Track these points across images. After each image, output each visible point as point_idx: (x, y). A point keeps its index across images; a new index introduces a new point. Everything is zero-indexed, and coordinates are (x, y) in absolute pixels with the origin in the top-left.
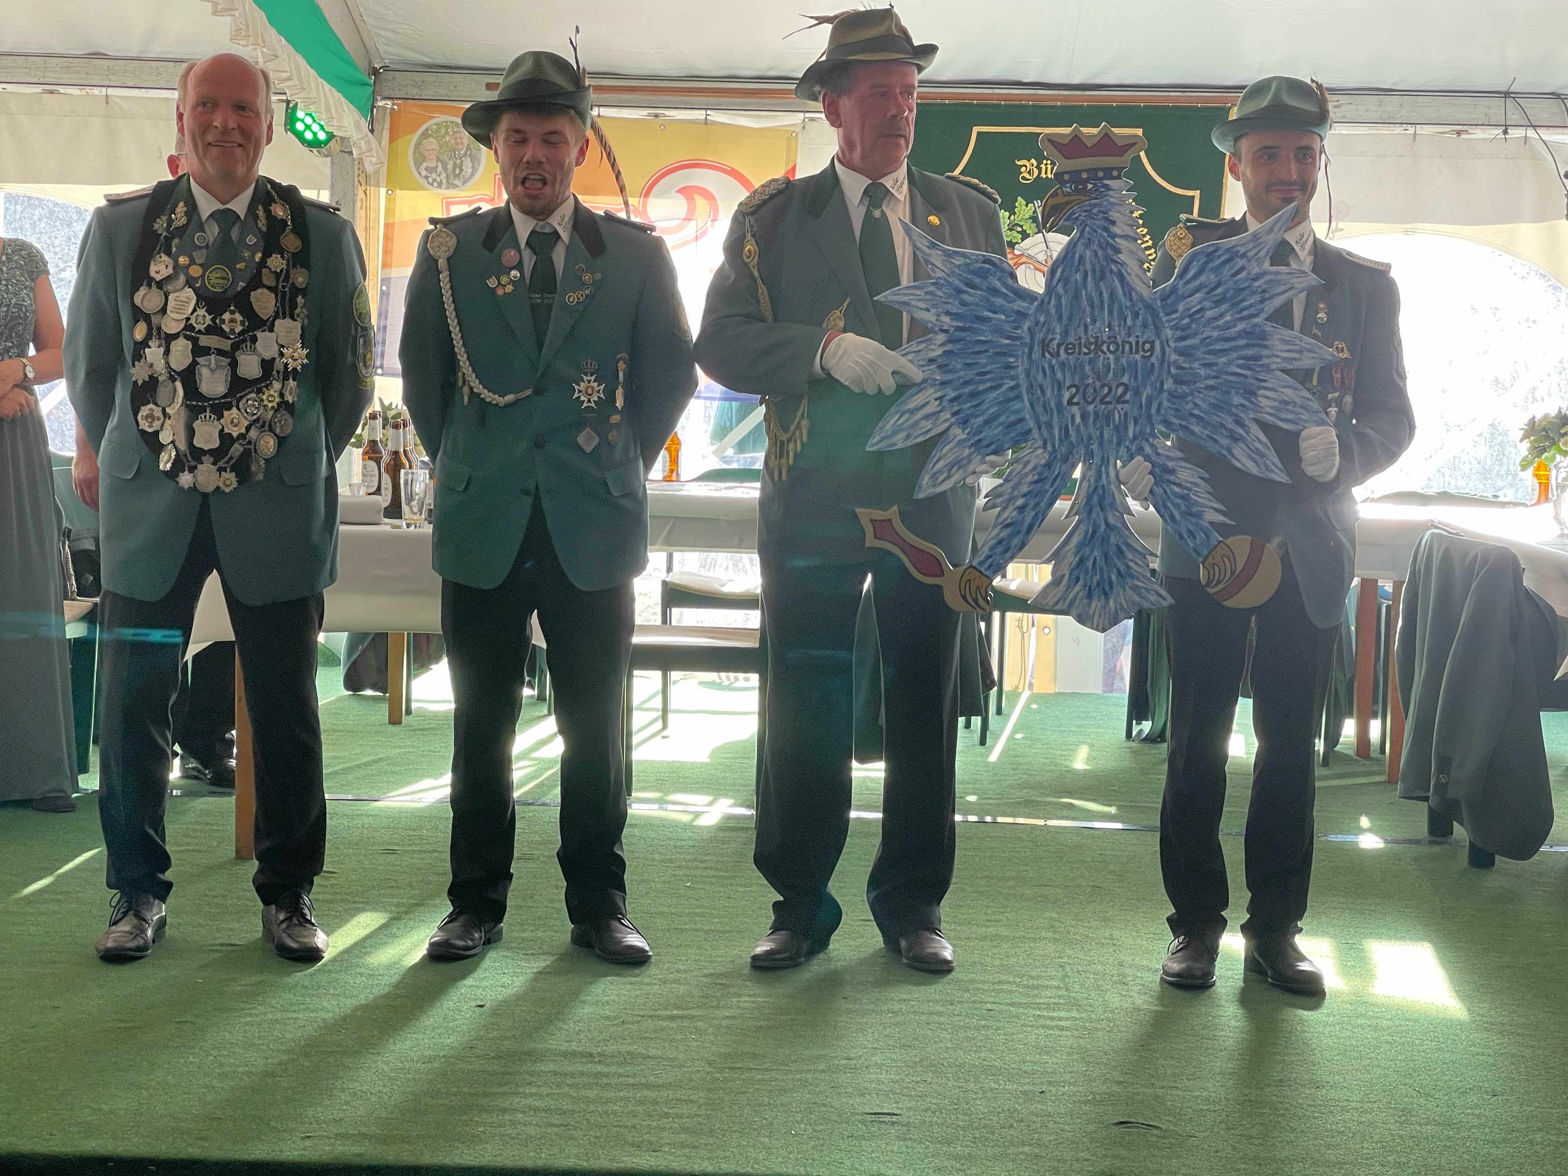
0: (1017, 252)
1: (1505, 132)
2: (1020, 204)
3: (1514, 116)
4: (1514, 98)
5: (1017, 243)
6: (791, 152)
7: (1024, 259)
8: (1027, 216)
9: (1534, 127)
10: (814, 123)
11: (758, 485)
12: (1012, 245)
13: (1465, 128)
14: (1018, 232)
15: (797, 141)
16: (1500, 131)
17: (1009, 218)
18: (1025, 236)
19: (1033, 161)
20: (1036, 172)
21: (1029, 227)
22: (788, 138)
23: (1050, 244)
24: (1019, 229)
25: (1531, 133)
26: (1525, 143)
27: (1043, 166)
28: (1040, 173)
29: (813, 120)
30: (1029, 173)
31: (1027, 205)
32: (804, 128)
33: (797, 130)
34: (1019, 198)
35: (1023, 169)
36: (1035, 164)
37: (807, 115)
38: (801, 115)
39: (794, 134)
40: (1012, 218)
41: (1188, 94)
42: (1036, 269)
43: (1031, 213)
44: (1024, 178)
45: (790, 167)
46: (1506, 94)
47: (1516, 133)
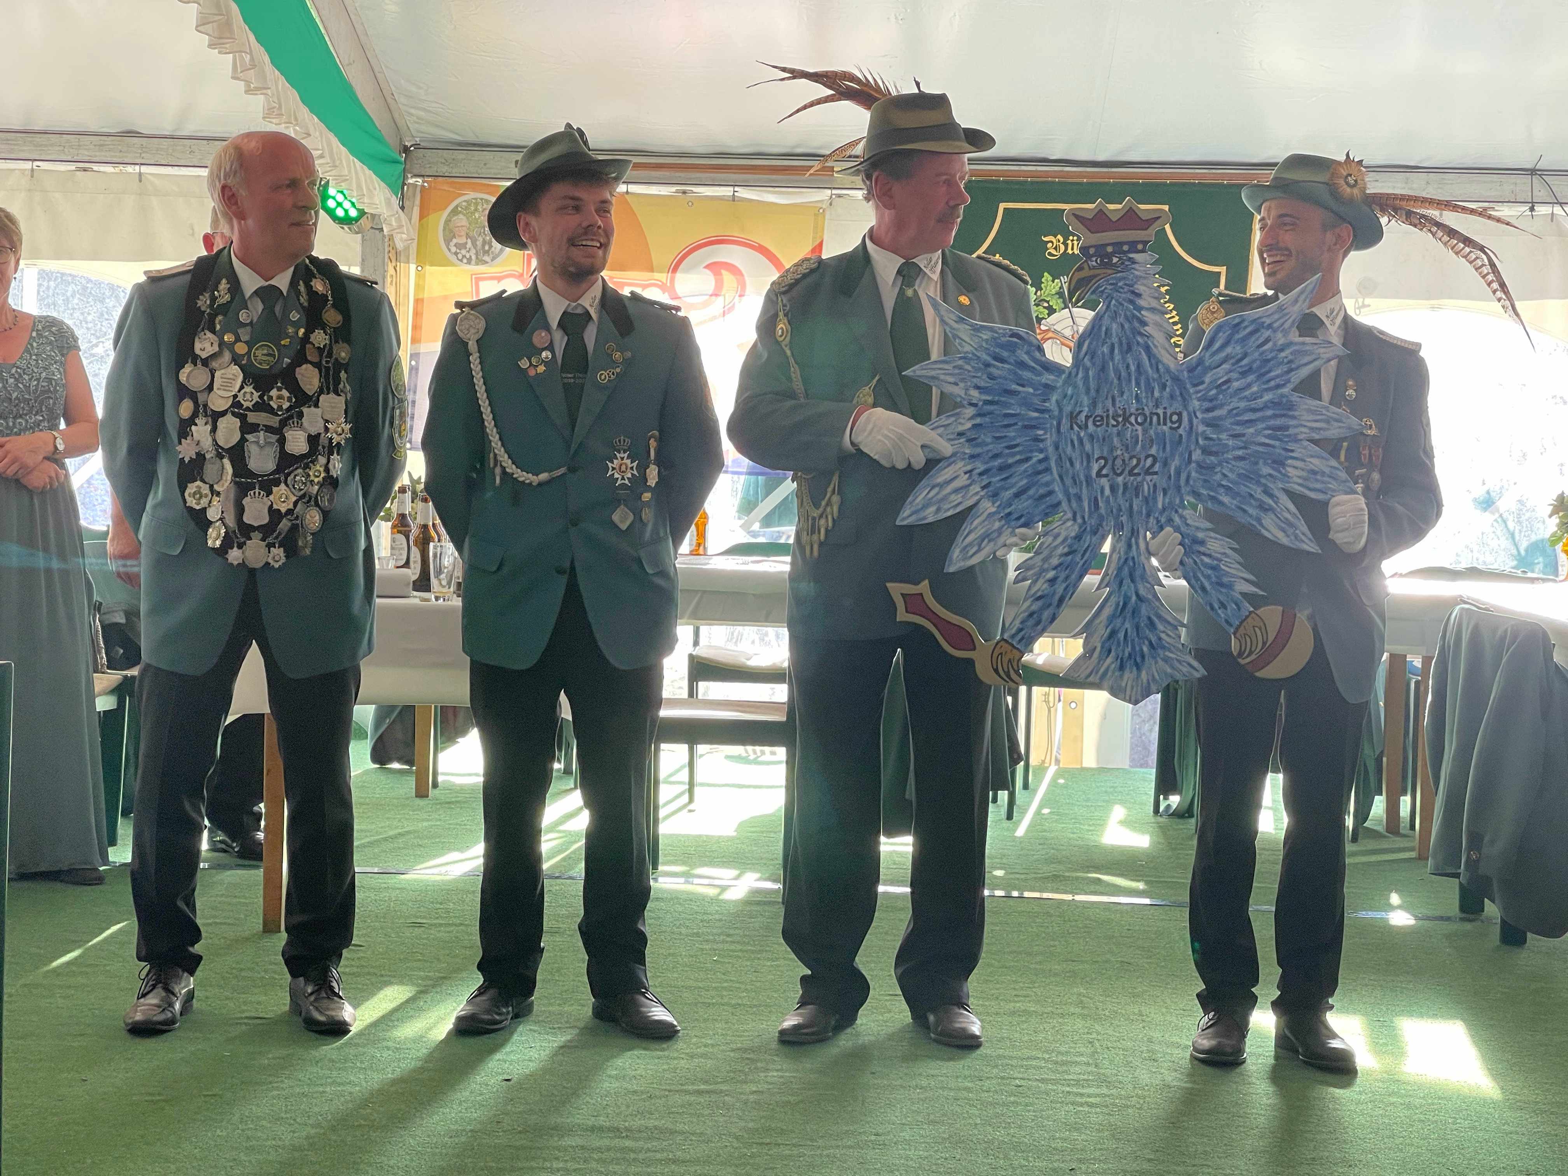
0: (1043, 328)
1: (1532, 209)
2: (1047, 280)
3: (1541, 193)
4: (1540, 175)
5: (1043, 318)
6: (818, 229)
7: (1050, 335)
8: (1054, 292)
9: (1561, 204)
10: (841, 199)
11: (788, 559)
12: (1039, 320)
13: (1491, 205)
14: (1045, 307)
15: (824, 217)
16: (1526, 208)
17: (1036, 294)
18: (1051, 311)
19: (1059, 237)
20: (1062, 248)
21: (1055, 303)
22: (815, 215)
23: (1077, 320)
24: (1046, 305)
25: (1558, 210)
26: (1552, 221)
27: (1069, 242)
28: (1066, 249)
29: (839, 196)
30: (1056, 248)
31: (1053, 281)
32: (831, 204)
33: (824, 206)
34: (1046, 274)
35: (1049, 245)
36: (1062, 240)
37: (835, 192)
38: (829, 192)
39: (821, 211)
40: (1039, 293)
41: (1214, 171)
42: (1063, 344)
43: (1057, 288)
44: (1050, 254)
45: (818, 242)
46: (1533, 172)
47: (1542, 210)
